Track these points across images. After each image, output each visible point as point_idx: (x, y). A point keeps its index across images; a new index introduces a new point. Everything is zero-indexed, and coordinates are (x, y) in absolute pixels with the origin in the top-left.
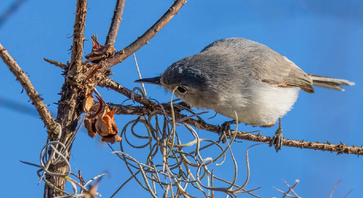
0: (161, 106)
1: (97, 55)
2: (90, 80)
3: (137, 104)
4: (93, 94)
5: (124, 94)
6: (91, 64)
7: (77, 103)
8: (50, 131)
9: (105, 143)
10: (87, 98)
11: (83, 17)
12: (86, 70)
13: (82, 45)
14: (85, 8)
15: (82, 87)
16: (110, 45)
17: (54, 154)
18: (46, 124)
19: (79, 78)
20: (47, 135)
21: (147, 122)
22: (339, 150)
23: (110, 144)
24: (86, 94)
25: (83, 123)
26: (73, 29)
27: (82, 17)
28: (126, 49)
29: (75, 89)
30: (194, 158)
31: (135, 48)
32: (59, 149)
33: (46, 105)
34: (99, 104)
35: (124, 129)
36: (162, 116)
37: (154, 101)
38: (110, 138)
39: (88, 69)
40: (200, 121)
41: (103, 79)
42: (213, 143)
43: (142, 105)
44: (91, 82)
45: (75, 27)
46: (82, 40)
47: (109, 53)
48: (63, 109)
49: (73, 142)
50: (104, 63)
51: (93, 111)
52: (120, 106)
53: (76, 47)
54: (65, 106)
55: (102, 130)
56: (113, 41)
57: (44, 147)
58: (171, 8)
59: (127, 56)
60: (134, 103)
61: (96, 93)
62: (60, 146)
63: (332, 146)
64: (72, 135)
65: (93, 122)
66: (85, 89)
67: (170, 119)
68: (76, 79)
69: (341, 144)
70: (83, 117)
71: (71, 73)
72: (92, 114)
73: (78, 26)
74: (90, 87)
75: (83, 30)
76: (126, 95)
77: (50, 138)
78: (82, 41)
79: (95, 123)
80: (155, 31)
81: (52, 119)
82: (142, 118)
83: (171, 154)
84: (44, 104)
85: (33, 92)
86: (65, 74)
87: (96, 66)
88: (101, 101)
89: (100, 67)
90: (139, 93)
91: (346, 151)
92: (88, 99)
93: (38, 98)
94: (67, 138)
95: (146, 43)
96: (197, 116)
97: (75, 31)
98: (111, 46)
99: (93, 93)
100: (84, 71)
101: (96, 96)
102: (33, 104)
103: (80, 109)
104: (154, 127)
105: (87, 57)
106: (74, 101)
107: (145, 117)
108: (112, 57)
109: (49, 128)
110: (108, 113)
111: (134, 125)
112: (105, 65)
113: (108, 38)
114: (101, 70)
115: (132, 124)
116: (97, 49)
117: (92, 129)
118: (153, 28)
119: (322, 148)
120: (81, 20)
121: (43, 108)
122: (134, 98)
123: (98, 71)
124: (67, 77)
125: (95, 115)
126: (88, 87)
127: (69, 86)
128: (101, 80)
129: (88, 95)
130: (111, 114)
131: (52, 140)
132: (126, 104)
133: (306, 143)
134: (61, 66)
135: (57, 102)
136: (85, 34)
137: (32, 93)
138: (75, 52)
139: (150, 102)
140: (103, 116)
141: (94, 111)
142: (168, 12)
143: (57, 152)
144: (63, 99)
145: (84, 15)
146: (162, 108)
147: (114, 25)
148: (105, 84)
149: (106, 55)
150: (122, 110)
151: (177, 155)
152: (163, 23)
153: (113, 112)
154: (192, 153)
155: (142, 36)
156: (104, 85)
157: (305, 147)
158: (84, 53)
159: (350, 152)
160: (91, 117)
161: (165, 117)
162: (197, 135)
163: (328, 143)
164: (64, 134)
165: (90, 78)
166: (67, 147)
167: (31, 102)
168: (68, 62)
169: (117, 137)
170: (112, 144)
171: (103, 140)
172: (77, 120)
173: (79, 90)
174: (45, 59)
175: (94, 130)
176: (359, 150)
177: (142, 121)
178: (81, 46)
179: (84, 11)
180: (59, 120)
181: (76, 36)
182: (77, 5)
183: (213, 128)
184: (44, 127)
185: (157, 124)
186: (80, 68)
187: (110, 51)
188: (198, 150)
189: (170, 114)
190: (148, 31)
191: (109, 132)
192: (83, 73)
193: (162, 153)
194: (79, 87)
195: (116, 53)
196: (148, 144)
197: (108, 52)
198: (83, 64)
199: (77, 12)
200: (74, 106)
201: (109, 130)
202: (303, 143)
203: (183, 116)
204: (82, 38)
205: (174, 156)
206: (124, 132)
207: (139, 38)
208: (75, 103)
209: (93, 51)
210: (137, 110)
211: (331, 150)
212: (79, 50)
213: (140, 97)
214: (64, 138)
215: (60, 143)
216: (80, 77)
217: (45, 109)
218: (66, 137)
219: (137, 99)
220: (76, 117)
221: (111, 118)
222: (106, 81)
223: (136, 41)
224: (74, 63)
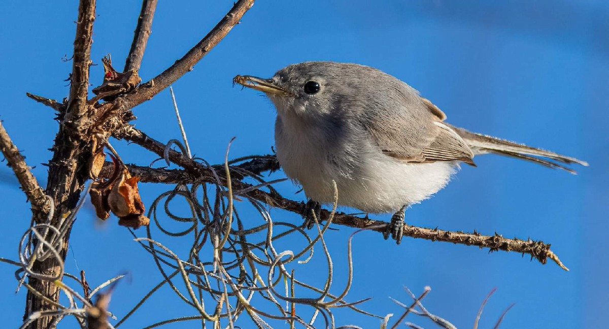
0: (213, 169)
1: (113, 88)
2: (100, 127)
3: (173, 166)
4: (105, 149)
5: (154, 150)
6: (101, 102)
7: (78, 165)
8: (35, 208)
10: (95, 155)
11: (90, 28)
12: (94, 112)
13: (87, 73)
14: (92, 13)
15: (88, 139)
16: (132, 72)
17: (42, 245)
18: (30, 197)
19: (82, 124)
20: (31, 215)
21: (189, 195)
22: (493, 245)
23: (132, 229)
24: (94, 149)
25: (88, 196)
26: (73, 47)
27: (87, 27)
28: (158, 79)
29: (76, 142)
30: (264, 251)
31: (172, 77)
32: (48, 239)
33: (30, 167)
34: (114, 166)
35: (154, 206)
36: (214, 186)
37: (200, 161)
38: (130, 220)
39: (96, 110)
40: (274, 195)
41: (120, 126)
42: (295, 228)
43: (182, 169)
44: (101, 132)
45: (76, 43)
46: (88, 65)
47: (130, 84)
48: (56, 174)
49: (71, 226)
50: (122, 102)
51: (104, 177)
52: (147, 170)
53: (77, 77)
54: (59, 169)
55: (119, 207)
56: (137, 66)
57: (26, 233)
58: (229, 14)
59: (159, 91)
60: (169, 165)
61: (109, 148)
62: (51, 232)
63: (482, 238)
64: (71, 214)
65: (104, 195)
66: (92, 142)
67: (226, 189)
68: (78, 126)
69: (497, 235)
70: (88, 184)
71: (68, 117)
72: (102, 181)
73: (81, 42)
74: (99, 139)
75: (89, 48)
76: (157, 153)
77: (36, 219)
78: (88, 66)
79: (107, 196)
80: (204, 51)
81: (39, 190)
82: (182, 188)
83: (226, 245)
84: (26, 165)
85: (9, 146)
86: (61, 117)
87: (109, 105)
88: (116, 160)
89: (116, 107)
90: (178, 149)
91: (504, 247)
92: (96, 158)
93: (17, 157)
94: (63, 220)
95: (189, 71)
96: (269, 186)
97: (76, 50)
98: (135, 74)
100: (90, 114)
101: (109, 154)
102: (9, 165)
103: (83, 174)
104: (201, 202)
105: (96, 91)
106: (74, 161)
107: (187, 187)
108: (135, 92)
109: (34, 203)
110: (127, 181)
111: (169, 199)
112: (124, 104)
113: (128, 62)
114: (117, 111)
115: (166, 198)
116: (112, 78)
117: (102, 207)
118: (201, 46)
119: (467, 241)
120: (86, 32)
121: (25, 171)
122: (168, 157)
123: (112, 114)
124: (63, 123)
125: (109, 183)
126: (96, 139)
127: (66, 138)
128: (118, 128)
129: (96, 152)
130: (133, 182)
131: (39, 222)
132: (156, 166)
133: (441, 233)
134: (54, 105)
135: (48, 163)
136: (92, 56)
137: (7, 148)
138: (76, 84)
139: (195, 163)
140: (120, 185)
141: (106, 178)
142: (224, 21)
143: (46, 243)
144: (57, 158)
145: (90, 25)
146: (214, 172)
147: (138, 41)
148: (124, 134)
149: (127, 87)
150: (149, 175)
151: (238, 247)
152: (215, 38)
153: (135, 179)
154: (262, 244)
155: (183, 59)
156: (122, 136)
157: (439, 239)
158: (90, 85)
159: (509, 248)
160: (101, 186)
161: (218, 187)
162: (269, 215)
163: (475, 233)
164: (58, 214)
165: (98, 125)
166: (61, 235)
167: (6, 162)
168: (65, 99)
169: (143, 219)
170: (135, 229)
171: (120, 223)
172: (79, 191)
173: (83, 143)
174: (28, 94)
175: (107, 208)
176: (524, 246)
177: (182, 193)
178: (85, 74)
179: (90, 19)
180: (49, 191)
181: (79, 58)
182: (79, 10)
183: (294, 206)
184: (27, 201)
185: (205, 196)
186: (83, 109)
187: (132, 81)
188: (271, 238)
189: (225, 183)
190: (192, 51)
191: (129, 210)
192: (89, 116)
193: (213, 242)
194: (82, 138)
195: (140, 85)
196: (191, 229)
197: (130, 82)
198: (88, 102)
199: (80, 20)
200: (75, 168)
201: (129, 207)
202: (436, 233)
203: (246, 186)
204: (87, 61)
205: (232, 249)
206: (153, 210)
207: (178, 62)
208: (75, 165)
209: (105, 81)
210: (173, 177)
211: (479, 244)
212: (82, 80)
213: (179, 155)
214: (58, 220)
215: (52, 227)
216: (84, 123)
217: (28, 174)
218: (62, 217)
219: (174, 158)
220: (77, 187)
221: (133, 188)
222: (126, 129)
223: (173, 66)
224: (75, 101)
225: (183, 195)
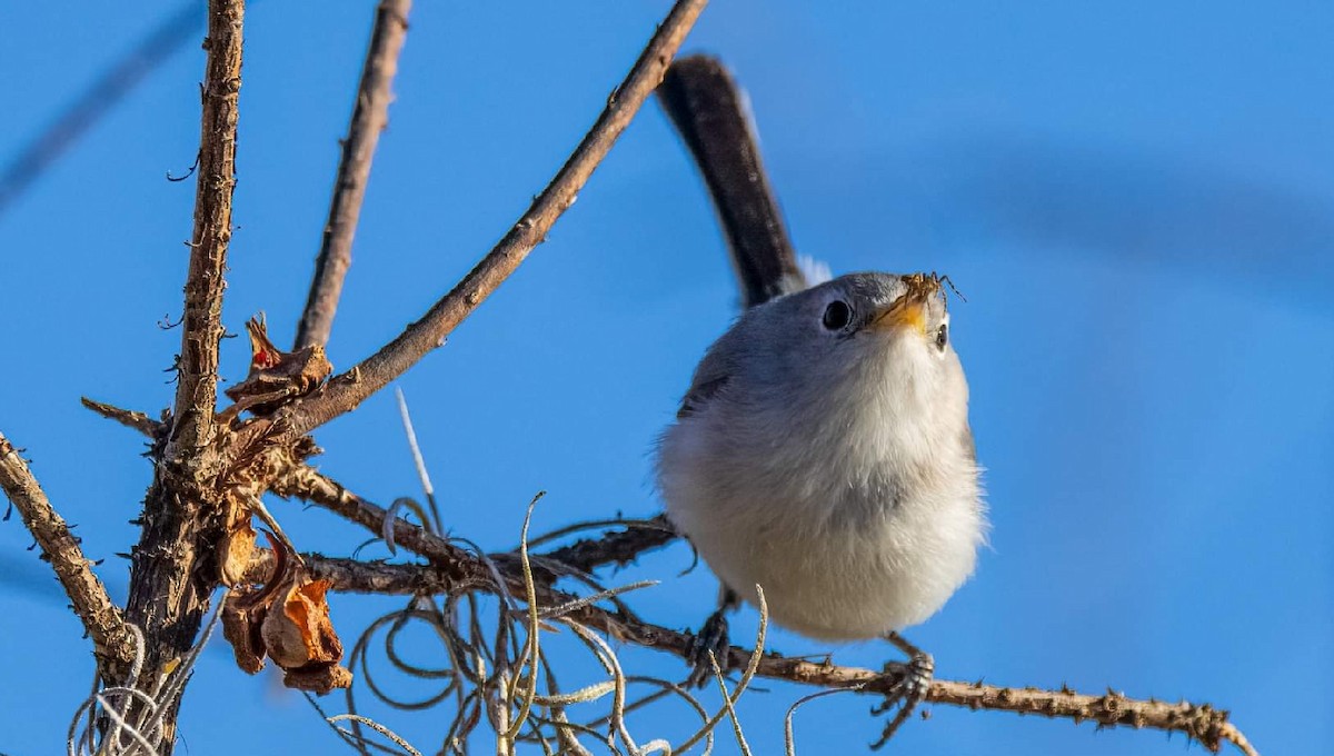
0: (490, 563)
1: (271, 387)
2: (243, 472)
3: (404, 556)
4: (255, 521)
5: (361, 521)
6: (245, 416)
7: (197, 556)
8: (102, 650)
9: (296, 694)
10: (232, 535)
11: (219, 256)
12: (229, 439)
13: (215, 354)
14: (225, 223)
15: (216, 500)
16: (312, 351)
17: (118, 732)
18: (91, 627)
19: (204, 465)
20: (93, 666)
21: (438, 619)
22: (1104, 715)
23: (313, 694)
24: (231, 522)
25: (219, 624)
26: (184, 297)
27: (214, 254)
28: (368, 365)
29: (190, 505)
30: (606, 741)
31: (399, 362)
32: (132, 718)
33: (92, 563)
34: (275, 558)
35: (362, 644)
37: (463, 545)
38: (312, 675)
39: (234, 436)
40: (623, 615)
41: (286, 470)
42: (668, 687)
43: (424, 561)
44: (246, 482)
45: (189, 288)
46: (216, 335)
47: (310, 378)
48: (147, 575)
49: (182, 689)
50: (291, 415)
51: (253, 580)
52: (346, 564)
53: (193, 362)
54: (155, 565)
55: (286, 648)
56: (321, 338)
57: (84, 707)
58: (523, 221)
59: (372, 391)
60: (394, 554)
61: (263, 517)
62: (138, 704)
63: (1081, 701)
64: (182, 663)
65: (254, 619)
66: (225, 504)
67: (522, 606)
68: (195, 469)
69: (1112, 693)
70: (218, 598)
71: (174, 451)
72: (249, 590)
73: (200, 286)
74: (242, 499)
75: (217, 301)
76: (369, 526)
77: (105, 674)
78: (215, 339)
79: (260, 623)
80: (468, 301)
81: (110, 610)
82: (424, 604)
83: (525, 728)
84: (83, 556)
85: (46, 515)
86: (157, 452)
87: (263, 423)
88: (280, 547)
89: (278, 430)
90: (414, 520)
91: (1129, 717)
92: (234, 540)
93: (63, 539)
94: (164, 677)
95: (437, 346)
96: (613, 599)
97: (190, 305)
98: (318, 356)
99: (254, 519)
100: (221, 442)
101: (264, 530)
102: (46, 557)
103: (208, 573)
104: (465, 633)
105: (233, 394)
106: (187, 546)
107: (433, 604)
108: (320, 395)
109: (100, 642)
110: (306, 590)
111: (397, 627)
112: (296, 420)
113: (303, 328)
114: (280, 438)
115: (390, 625)
116: (268, 364)
117: (250, 645)
118: (462, 291)
119: (1047, 709)
120: (213, 266)
121: (80, 571)
122: (392, 537)
123: (270, 443)
124: (162, 464)
125: (260, 596)
126: (234, 498)
127: (170, 498)
128: (281, 474)
129: (234, 527)
130: (318, 593)
131: (111, 682)
132: (366, 556)
133: (989, 691)
134: (142, 425)
135: (130, 552)
136: (225, 313)
137: (41, 521)
138: (191, 378)
139: (450, 549)
140: (289, 598)
141: (258, 583)
142: (513, 236)
143: (128, 728)
144: (147, 543)
145: (220, 249)
146: (495, 570)
147: (323, 282)
148: (296, 487)
149: (301, 384)
150: (356, 577)
151: (547, 730)
152: (494, 273)
153: (322, 585)
154: (602, 721)
155: (424, 321)
156: (292, 490)
157: (987, 706)
158: (220, 379)
159: (1140, 723)
160: (245, 600)
161: (502, 602)
162: (616, 662)
163: (1065, 691)
164: (154, 663)
165: (242, 468)
166: (162, 708)
167: (38, 550)
168: (165, 411)
169: (339, 673)
170: (319, 694)
171: (288, 682)
172: (197, 614)
173: (207, 508)
174: (84, 401)
175: (258, 647)
176: (1171, 716)
177: (423, 614)
178: (211, 357)
179: (221, 235)
180: (134, 613)
181: (195, 321)
182: (196, 215)
183: (668, 640)
184: (85, 637)
185: (475, 623)
186: (207, 433)
187: (312, 370)
188: (621, 712)
189: (520, 591)
190: (443, 304)
191: (308, 653)
192: (219, 449)
193: (495, 724)
194: (203, 496)
195: (331, 380)
196: (446, 693)
197: (307, 373)
198: (218, 418)
199: (197, 239)
200: (188, 563)
201: (308, 647)
202: (979, 692)
203: (565, 598)
204: (215, 328)
205: (536, 737)
206: (360, 654)
207: (412, 328)
208: (190, 555)
209: (254, 371)
210: (407, 579)
211: (1075, 714)
212: (204, 370)
213: (416, 532)
214: (152, 676)
215: (139, 692)
216: (207, 464)
217: (87, 575)
218: (162, 671)
219: (406, 538)
220: (193, 603)
221: (317, 605)
222: (299, 477)
223: (403, 337)
224: (188, 416)
225: (426, 618)
